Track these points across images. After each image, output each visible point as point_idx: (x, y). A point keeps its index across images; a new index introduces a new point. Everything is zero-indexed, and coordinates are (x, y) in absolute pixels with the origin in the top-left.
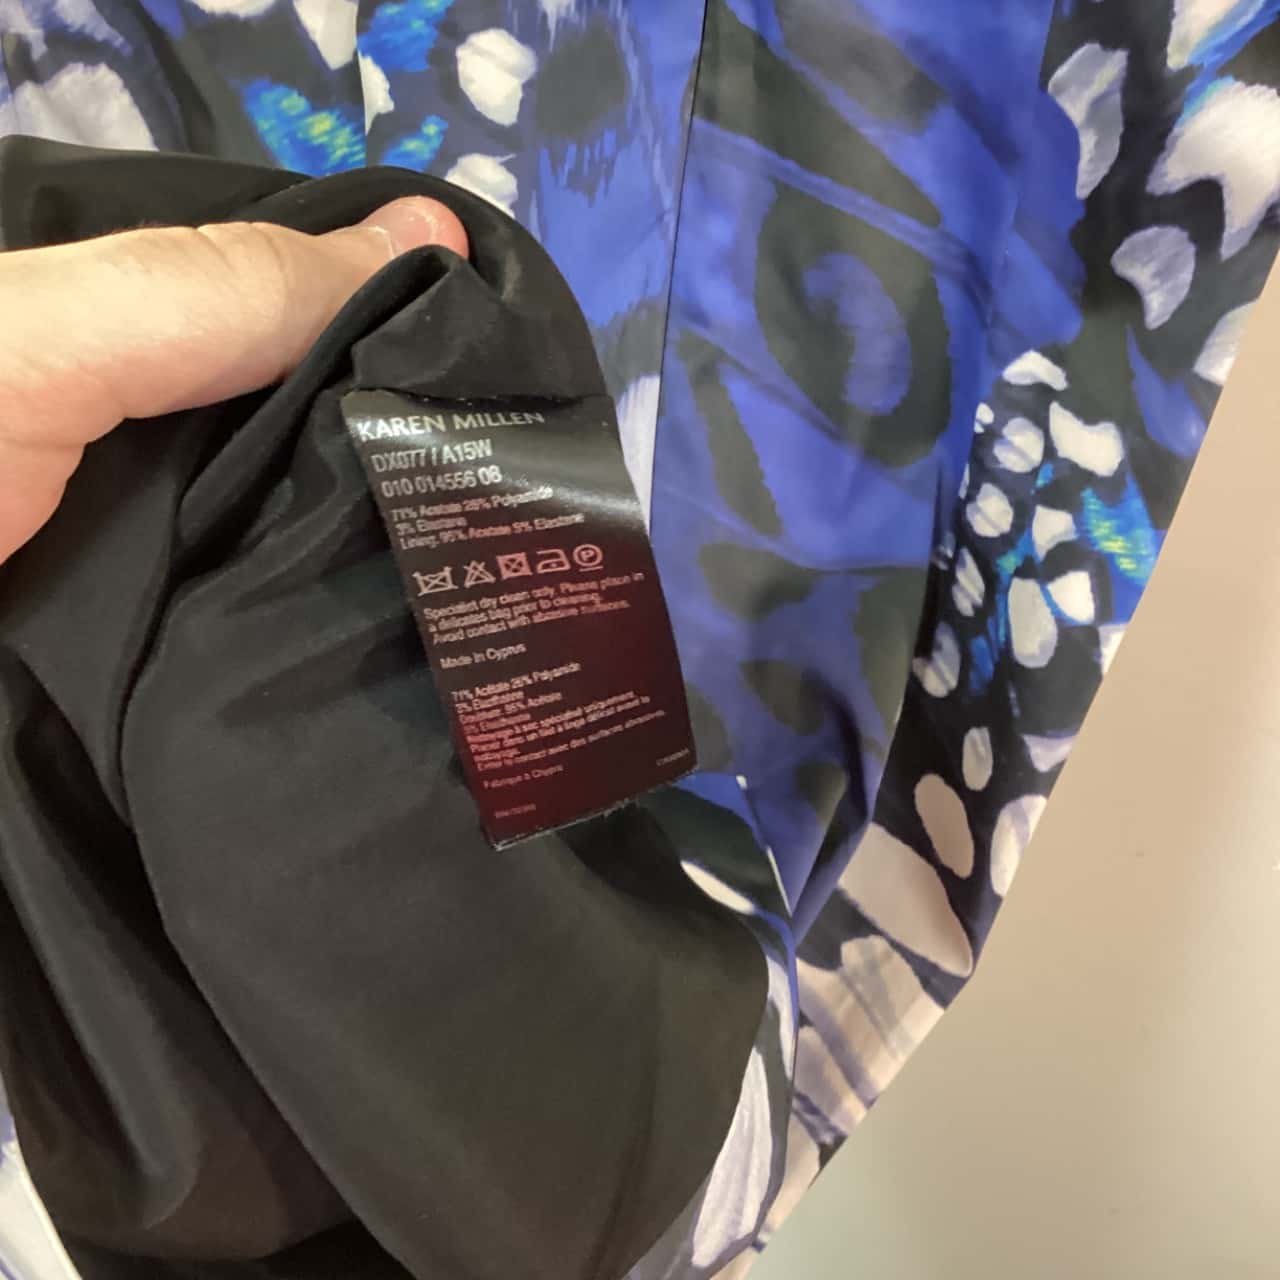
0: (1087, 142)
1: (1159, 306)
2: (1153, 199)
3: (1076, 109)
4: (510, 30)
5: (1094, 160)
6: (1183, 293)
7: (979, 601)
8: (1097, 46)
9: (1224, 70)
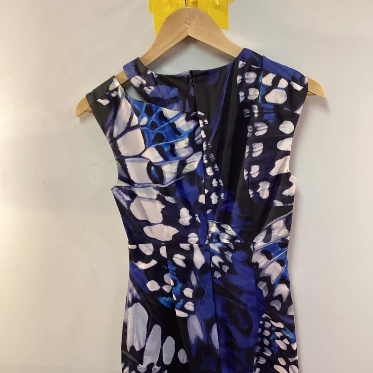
0: (264, 291)
1: (278, 308)
2: (273, 297)
3: (261, 288)
4: (189, 287)
5: (265, 294)
6: (281, 306)
7: (269, 343)
8: (262, 282)
9: (278, 283)
